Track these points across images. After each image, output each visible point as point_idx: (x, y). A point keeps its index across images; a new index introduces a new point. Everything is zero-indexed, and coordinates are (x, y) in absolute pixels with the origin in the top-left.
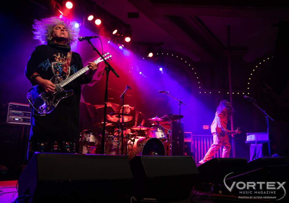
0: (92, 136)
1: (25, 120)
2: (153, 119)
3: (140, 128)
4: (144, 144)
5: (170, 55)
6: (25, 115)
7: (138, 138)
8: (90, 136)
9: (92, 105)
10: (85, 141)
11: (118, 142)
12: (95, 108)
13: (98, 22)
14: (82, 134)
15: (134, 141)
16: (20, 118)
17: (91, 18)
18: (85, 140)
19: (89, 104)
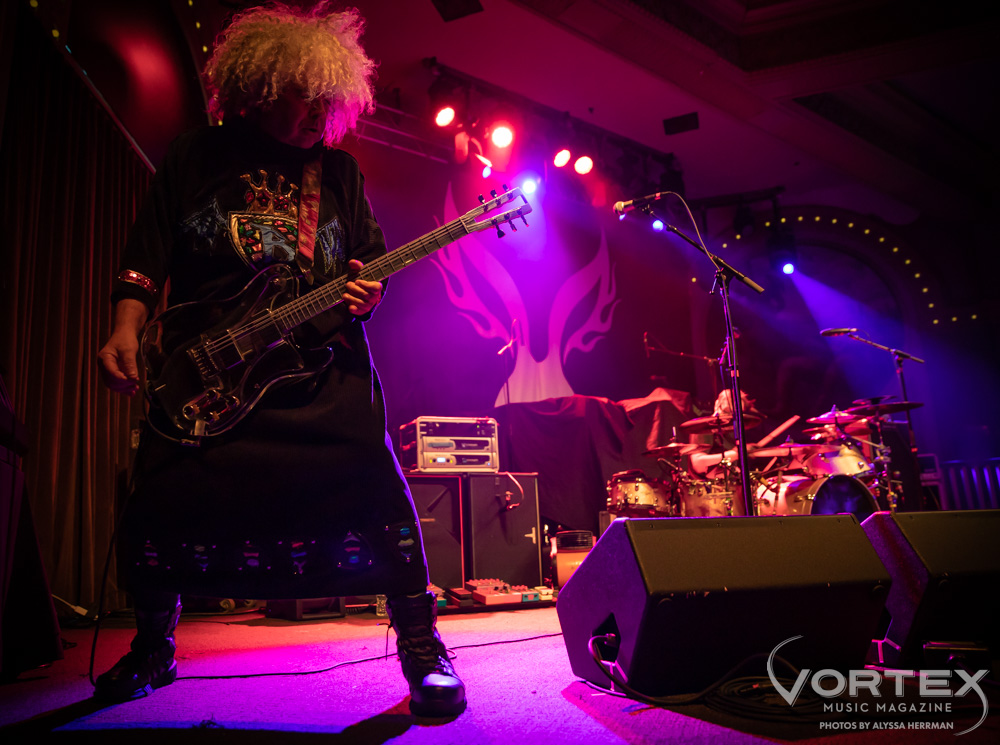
0: (643, 487)
1: (460, 460)
2: (822, 417)
3: (788, 450)
4: (811, 497)
5: (809, 219)
6: (459, 444)
7: (784, 481)
8: (637, 488)
9: (613, 403)
10: (626, 503)
11: (727, 499)
12: (622, 408)
13: (584, 165)
14: (614, 484)
15: (776, 490)
16: (448, 455)
17: (562, 158)
18: (626, 500)
19: (605, 400)
